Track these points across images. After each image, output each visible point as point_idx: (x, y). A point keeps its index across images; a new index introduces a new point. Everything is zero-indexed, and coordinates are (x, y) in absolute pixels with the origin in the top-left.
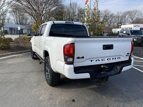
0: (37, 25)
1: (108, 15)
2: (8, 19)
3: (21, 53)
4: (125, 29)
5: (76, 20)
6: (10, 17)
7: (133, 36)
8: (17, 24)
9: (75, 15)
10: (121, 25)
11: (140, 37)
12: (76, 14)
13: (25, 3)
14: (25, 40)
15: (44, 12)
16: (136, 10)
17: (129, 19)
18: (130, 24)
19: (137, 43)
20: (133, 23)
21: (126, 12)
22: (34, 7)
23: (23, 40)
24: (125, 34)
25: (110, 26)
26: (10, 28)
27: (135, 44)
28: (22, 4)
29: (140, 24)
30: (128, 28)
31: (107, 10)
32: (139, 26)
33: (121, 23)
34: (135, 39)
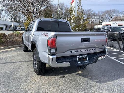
0: (29, 22)
1: (91, 14)
2: (4, 17)
3: (14, 47)
4: (105, 25)
5: (63, 18)
6: (5, 16)
7: (113, 32)
8: (12, 21)
9: (63, 14)
10: (102, 22)
11: (119, 33)
12: (64, 12)
13: (18, 3)
14: (18, 35)
15: (35, 11)
16: (114, 10)
17: (109, 17)
18: (110, 21)
19: (116, 38)
20: (112, 20)
21: (105, 11)
22: (26, 6)
23: (15, 35)
24: (106, 30)
25: (93, 23)
26: (5, 25)
27: (115, 39)
28: (15, 3)
29: (118, 21)
30: (108, 25)
31: (90, 9)
32: (117, 23)
33: (102, 21)
34: (115, 34)
